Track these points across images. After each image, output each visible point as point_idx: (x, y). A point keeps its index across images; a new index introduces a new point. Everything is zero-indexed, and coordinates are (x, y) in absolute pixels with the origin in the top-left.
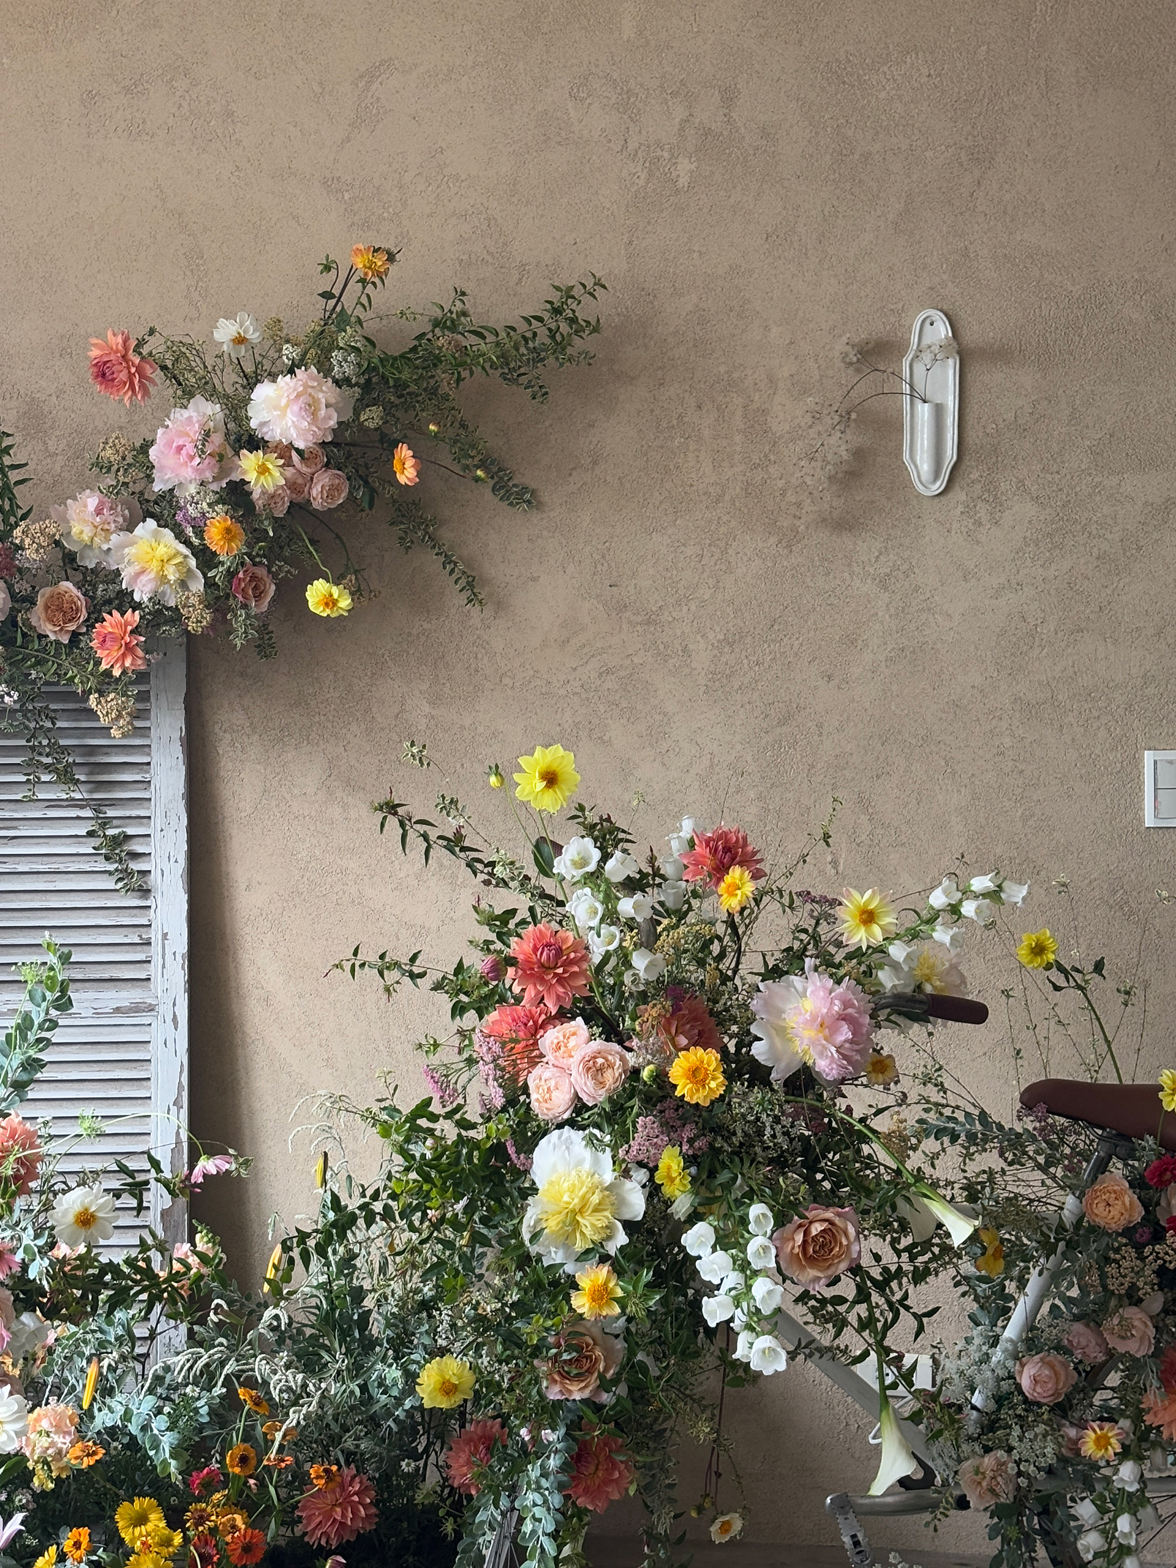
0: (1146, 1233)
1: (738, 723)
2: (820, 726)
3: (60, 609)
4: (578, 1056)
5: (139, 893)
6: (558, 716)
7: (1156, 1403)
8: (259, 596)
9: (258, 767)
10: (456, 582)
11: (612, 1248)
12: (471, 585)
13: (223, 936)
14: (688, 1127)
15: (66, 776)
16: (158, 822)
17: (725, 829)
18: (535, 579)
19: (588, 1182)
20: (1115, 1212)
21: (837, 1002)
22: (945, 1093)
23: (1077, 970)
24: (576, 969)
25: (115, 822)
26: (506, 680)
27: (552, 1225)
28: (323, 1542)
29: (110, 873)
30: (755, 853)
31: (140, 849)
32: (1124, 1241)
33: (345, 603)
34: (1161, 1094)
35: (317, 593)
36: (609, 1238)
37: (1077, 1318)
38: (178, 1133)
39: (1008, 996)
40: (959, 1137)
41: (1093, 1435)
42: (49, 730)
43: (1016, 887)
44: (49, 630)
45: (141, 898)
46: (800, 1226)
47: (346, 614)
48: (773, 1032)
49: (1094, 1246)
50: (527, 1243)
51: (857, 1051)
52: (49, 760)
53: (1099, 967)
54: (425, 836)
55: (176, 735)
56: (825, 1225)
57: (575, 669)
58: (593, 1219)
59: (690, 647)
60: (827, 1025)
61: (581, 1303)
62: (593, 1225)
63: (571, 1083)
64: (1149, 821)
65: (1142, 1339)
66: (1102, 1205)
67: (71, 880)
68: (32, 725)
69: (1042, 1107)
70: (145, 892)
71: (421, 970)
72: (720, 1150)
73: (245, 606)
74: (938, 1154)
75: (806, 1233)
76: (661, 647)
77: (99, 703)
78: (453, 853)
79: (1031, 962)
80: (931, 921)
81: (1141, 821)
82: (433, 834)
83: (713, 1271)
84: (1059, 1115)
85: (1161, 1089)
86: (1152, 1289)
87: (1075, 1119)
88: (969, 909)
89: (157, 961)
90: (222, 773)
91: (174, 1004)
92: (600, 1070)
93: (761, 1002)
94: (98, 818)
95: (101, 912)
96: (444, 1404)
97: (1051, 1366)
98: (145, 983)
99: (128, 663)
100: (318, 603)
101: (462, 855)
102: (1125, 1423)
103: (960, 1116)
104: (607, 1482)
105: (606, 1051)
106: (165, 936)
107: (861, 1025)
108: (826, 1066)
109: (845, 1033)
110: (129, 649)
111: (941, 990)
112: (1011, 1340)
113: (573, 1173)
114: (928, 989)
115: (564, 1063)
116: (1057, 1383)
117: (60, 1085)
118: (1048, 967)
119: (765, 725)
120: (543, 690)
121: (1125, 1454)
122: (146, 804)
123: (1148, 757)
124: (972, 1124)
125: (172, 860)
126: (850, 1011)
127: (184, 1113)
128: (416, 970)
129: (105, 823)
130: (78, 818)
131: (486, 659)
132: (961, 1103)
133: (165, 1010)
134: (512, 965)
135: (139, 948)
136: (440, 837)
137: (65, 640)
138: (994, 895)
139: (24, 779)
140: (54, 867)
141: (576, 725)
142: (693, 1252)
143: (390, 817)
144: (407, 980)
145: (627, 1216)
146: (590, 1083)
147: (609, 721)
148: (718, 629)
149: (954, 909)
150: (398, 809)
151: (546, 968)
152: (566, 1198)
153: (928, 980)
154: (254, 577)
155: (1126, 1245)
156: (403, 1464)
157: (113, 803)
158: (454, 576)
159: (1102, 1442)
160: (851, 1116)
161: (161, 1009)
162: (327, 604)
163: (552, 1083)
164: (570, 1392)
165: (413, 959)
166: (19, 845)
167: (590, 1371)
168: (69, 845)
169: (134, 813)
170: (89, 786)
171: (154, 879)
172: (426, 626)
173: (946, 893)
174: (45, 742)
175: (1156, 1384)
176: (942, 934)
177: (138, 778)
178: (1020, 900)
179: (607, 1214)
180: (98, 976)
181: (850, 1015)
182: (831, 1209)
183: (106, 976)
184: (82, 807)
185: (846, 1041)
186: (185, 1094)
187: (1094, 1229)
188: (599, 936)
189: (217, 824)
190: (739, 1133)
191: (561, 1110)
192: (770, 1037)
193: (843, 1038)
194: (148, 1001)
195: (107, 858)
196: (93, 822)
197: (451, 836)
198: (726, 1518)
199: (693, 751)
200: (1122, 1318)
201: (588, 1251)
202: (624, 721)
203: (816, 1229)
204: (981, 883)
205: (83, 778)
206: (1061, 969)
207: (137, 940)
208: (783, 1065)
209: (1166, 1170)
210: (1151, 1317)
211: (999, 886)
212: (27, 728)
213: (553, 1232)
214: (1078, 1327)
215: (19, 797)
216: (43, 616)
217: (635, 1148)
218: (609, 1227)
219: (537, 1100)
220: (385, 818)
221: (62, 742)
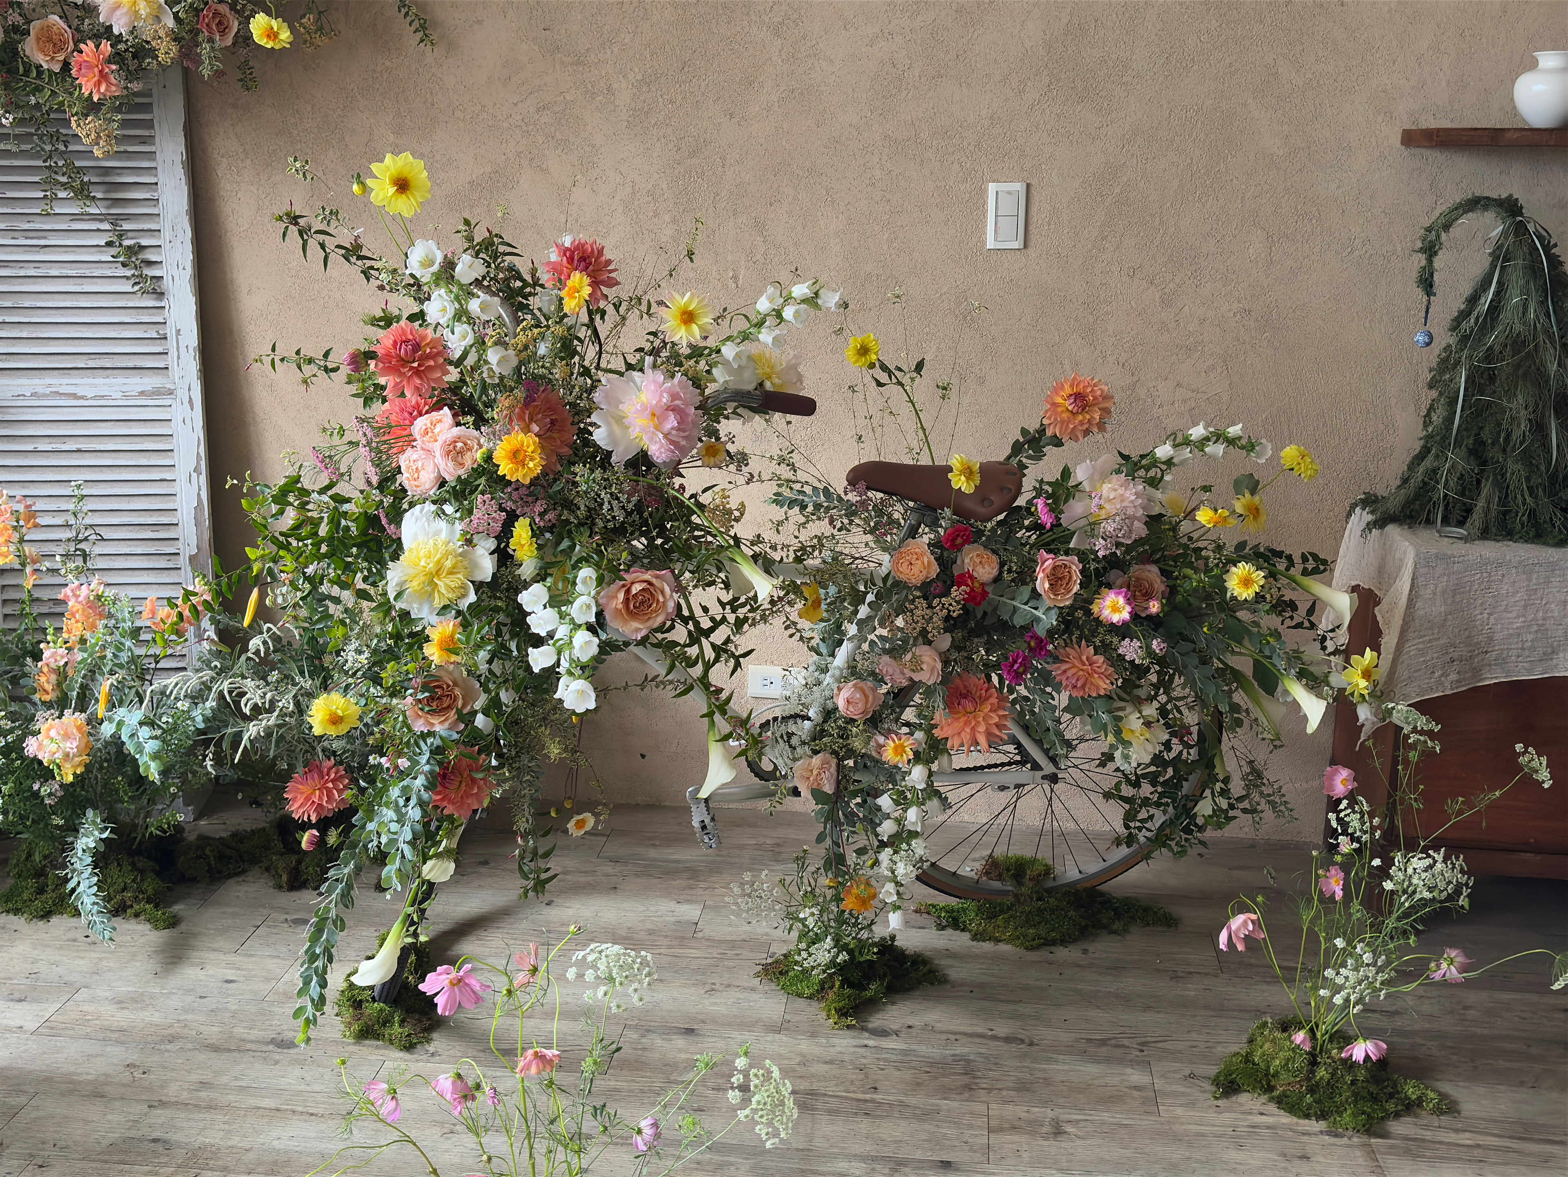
0: (939, 587)
1: (655, 155)
2: (723, 158)
3: (50, 40)
4: (441, 439)
5: (155, 296)
6: (504, 145)
7: (941, 721)
8: (223, 32)
9: (252, 188)
10: (410, 25)
11: (464, 604)
12: (423, 27)
13: (231, 332)
14: (539, 503)
15: (82, 193)
16: (167, 234)
17: (582, 241)
18: (479, 22)
19: (442, 549)
20: (916, 570)
21: (665, 395)
22: (795, 471)
23: (900, 370)
24: (432, 363)
25: (130, 234)
26: (458, 114)
27: (414, 585)
28: (305, 819)
29: (128, 278)
30: (609, 262)
31: (153, 258)
32: (918, 594)
33: (285, 35)
34: (950, 475)
35: (259, 24)
36: (464, 596)
37: (885, 651)
38: (199, 495)
39: (854, 391)
40: (806, 507)
41: (892, 744)
42: (65, 152)
43: (830, 294)
44: (41, 59)
45: (156, 299)
46: (624, 586)
47: (288, 46)
48: (613, 422)
49: (895, 598)
50: (392, 600)
51: (684, 438)
52: (64, 179)
53: (919, 367)
54: (323, 246)
55: (178, 159)
56: (644, 585)
57: (515, 105)
58: (447, 581)
59: (615, 86)
60: (657, 415)
61: (432, 652)
62: (446, 585)
63: (435, 464)
64: (990, 244)
65: (932, 671)
66: (905, 565)
67: (96, 284)
68: (48, 148)
69: (862, 485)
70: (161, 295)
71: (334, 365)
72: (567, 522)
73: (211, 40)
74: (782, 522)
75: (628, 591)
76: (589, 86)
77: (79, 125)
78: (348, 260)
79: (857, 361)
80: (760, 324)
81: (984, 243)
82: (330, 242)
83: (540, 625)
84: (876, 491)
85: (950, 469)
86: (939, 633)
87: (890, 494)
88: (788, 313)
89: (173, 352)
90: (222, 193)
91: (189, 389)
92: (460, 453)
93: (602, 394)
94: (115, 230)
95: (123, 311)
96: (332, 731)
97: (863, 691)
98: (164, 371)
99: (103, 89)
100: (261, 35)
101: (360, 263)
102: (919, 735)
103: (808, 489)
104: (468, 795)
105: (465, 436)
106: (178, 332)
107: (687, 415)
108: (658, 451)
109: (672, 422)
110: (103, 76)
111: (781, 386)
112: (839, 668)
113: (431, 542)
114: (768, 386)
115: (430, 446)
116: (867, 703)
117: (99, 454)
118: (872, 366)
119: (677, 157)
120: (490, 123)
121: (918, 758)
122: (156, 219)
123: (992, 188)
124: (818, 496)
125: (181, 267)
126: (677, 402)
127: (203, 479)
128: (330, 366)
129: (121, 235)
130: (98, 230)
131: (440, 94)
132: (811, 480)
133: (182, 394)
134: (372, 358)
135: (158, 341)
136: (338, 247)
137: (57, 68)
138: (812, 301)
139: (41, 195)
140: (81, 272)
141: (519, 154)
142: (528, 609)
143: (291, 227)
144: (321, 374)
145: (479, 578)
146: (451, 464)
147: (546, 152)
148: (637, 70)
149: (778, 314)
150: (299, 220)
151: (403, 362)
152: (423, 563)
153: (769, 378)
154: (216, 14)
155: (919, 597)
156: (371, 758)
157: (128, 217)
158: (409, 19)
159: (899, 750)
160: (682, 494)
161: (179, 392)
162: (268, 36)
163: (420, 464)
164: (433, 725)
165: (326, 355)
166: (49, 253)
167: (449, 707)
168: (92, 253)
169: (146, 226)
170: (109, 202)
171: (167, 283)
172: (388, 63)
173: (771, 300)
174: (60, 163)
175: (942, 706)
176: (765, 336)
177: (147, 196)
178: (833, 305)
179: (460, 576)
180: (124, 365)
181: (678, 406)
182: (650, 572)
183: (131, 365)
184: (101, 221)
185: (672, 429)
186: (203, 463)
187: (897, 584)
188: (453, 333)
189: (220, 237)
190: (582, 507)
191: (427, 486)
192: (609, 425)
193: (669, 426)
194: (168, 386)
195: (124, 265)
196: (111, 234)
197: (348, 246)
198: (581, 817)
199: (618, 179)
200: (914, 654)
201: (445, 607)
202: (559, 152)
203: (636, 588)
204: (800, 290)
205: (99, 195)
206: (884, 368)
207: (155, 335)
208: (621, 449)
209: (958, 535)
210: (940, 654)
211: (816, 294)
212: (43, 149)
213: (415, 591)
214: (886, 658)
215: (38, 211)
216: (35, 46)
217: (475, 522)
218: (463, 587)
219: (408, 478)
220: (287, 228)
221: (77, 164)
